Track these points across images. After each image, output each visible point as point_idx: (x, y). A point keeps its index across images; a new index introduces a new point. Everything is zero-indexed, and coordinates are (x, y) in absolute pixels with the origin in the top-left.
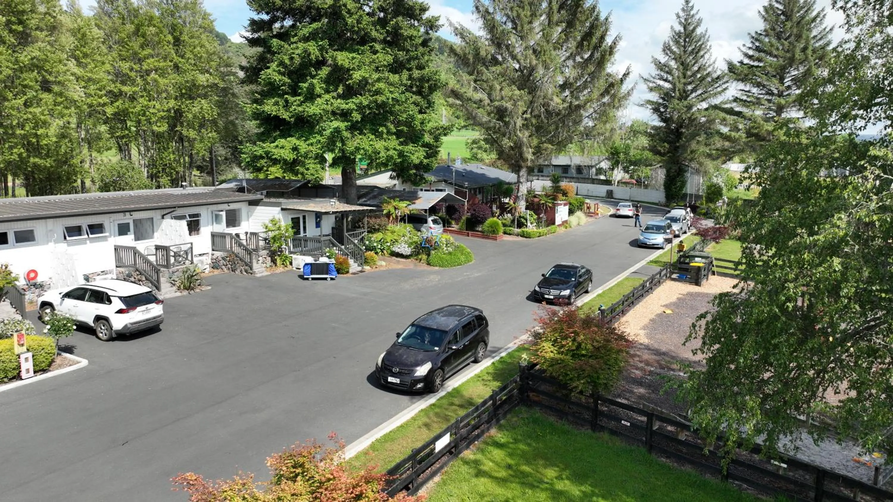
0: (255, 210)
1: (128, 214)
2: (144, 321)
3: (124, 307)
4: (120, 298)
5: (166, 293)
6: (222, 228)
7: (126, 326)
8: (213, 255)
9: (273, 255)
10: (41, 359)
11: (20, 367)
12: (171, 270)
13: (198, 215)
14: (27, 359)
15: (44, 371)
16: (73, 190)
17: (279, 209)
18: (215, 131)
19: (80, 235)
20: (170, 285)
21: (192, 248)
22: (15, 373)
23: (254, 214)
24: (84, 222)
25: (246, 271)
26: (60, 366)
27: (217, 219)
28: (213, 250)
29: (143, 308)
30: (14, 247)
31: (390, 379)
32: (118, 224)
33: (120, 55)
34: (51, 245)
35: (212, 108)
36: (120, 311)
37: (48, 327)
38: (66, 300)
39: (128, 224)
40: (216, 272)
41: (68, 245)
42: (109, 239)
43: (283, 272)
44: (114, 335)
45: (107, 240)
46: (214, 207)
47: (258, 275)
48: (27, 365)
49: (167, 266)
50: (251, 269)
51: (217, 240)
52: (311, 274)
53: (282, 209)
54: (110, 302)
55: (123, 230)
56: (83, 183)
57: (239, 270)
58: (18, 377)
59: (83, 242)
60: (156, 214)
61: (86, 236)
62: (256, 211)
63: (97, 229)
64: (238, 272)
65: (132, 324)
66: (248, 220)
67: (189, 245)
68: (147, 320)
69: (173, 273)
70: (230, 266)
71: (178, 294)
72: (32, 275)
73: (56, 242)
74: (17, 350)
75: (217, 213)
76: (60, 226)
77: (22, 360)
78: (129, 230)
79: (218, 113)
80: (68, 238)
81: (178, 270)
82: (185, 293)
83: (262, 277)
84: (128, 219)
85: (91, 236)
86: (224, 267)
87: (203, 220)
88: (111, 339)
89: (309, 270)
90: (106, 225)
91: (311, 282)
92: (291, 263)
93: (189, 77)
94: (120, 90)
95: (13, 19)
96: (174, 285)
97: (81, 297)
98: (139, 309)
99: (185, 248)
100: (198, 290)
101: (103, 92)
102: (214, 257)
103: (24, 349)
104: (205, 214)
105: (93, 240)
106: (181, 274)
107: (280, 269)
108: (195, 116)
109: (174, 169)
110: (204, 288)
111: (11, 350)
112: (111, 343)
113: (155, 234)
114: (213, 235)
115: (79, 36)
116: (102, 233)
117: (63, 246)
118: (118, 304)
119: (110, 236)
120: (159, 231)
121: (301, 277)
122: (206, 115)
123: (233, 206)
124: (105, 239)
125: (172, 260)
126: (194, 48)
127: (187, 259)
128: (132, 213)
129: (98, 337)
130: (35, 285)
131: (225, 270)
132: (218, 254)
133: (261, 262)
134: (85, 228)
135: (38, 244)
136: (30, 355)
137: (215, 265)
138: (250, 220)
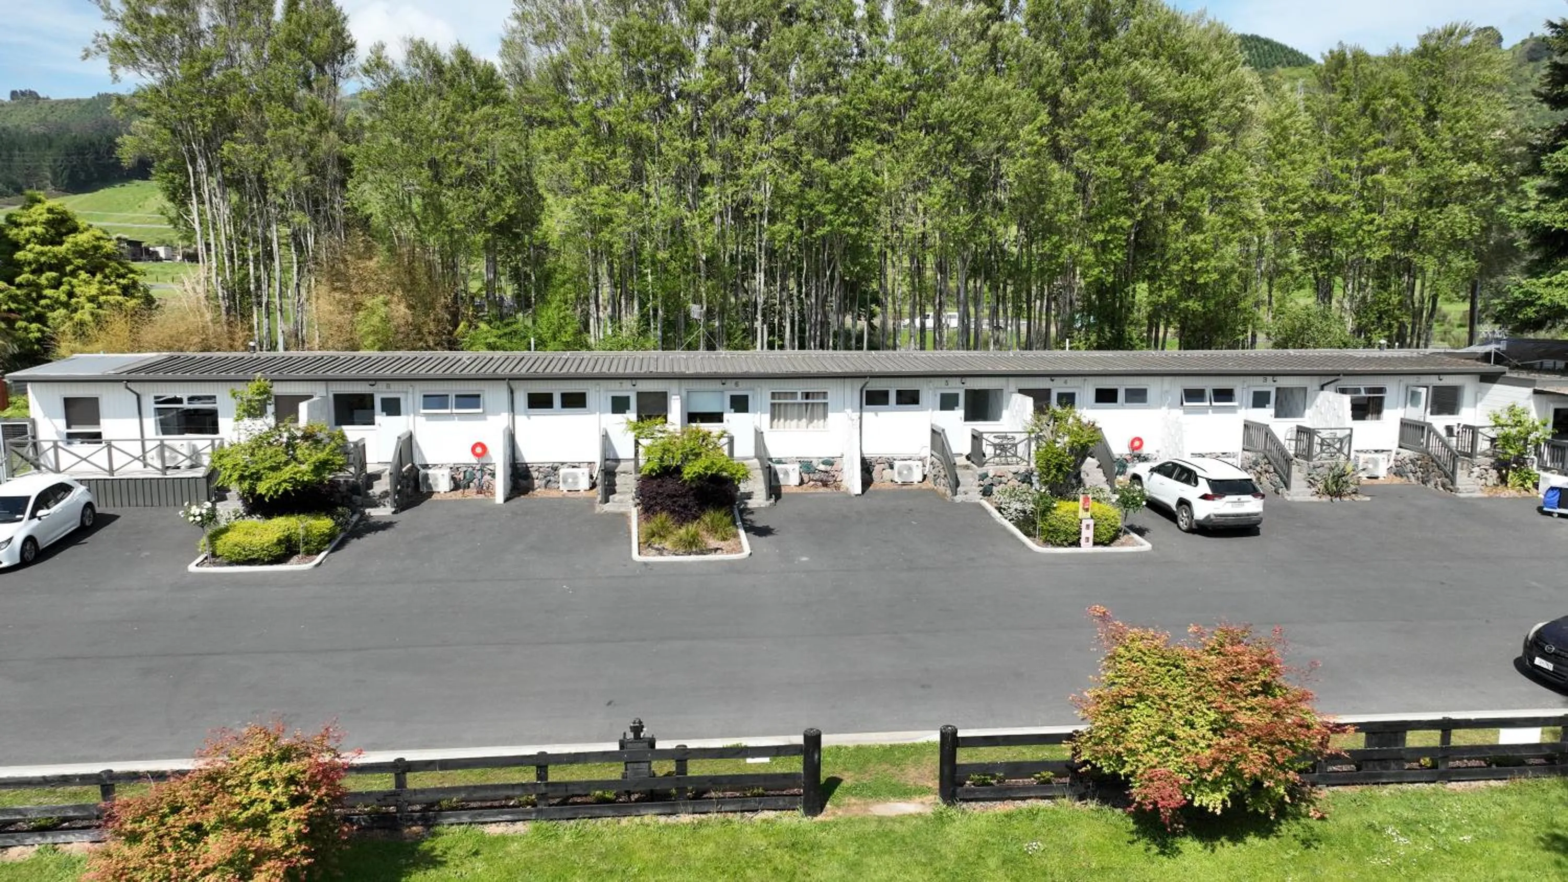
0: (1489, 389)
1: (1270, 378)
2: (1233, 515)
3: (1209, 492)
4: (1208, 480)
5: (1297, 494)
6: (1419, 413)
7: (1208, 516)
8: (1398, 454)
9: (1502, 466)
10: (1102, 530)
11: (1079, 533)
12: (1311, 464)
13: (1381, 390)
14: (1088, 526)
15: (1103, 544)
16: (1234, 346)
17: (1530, 390)
18: (1474, 258)
19: (1202, 401)
20: (1306, 484)
21: (1350, 436)
22: (1075, 538)
23: (1487, 397)
24: (1209, 385)
25: (1444, 486)
26: (1122, 544)
27: (1413, 398)
28: (1400, 447)
29: (1234, 498)
30: (1123, 407)
31: (1538, 661)
32: (1255, 393)
33: (1332, 148)
34: (1164, 409)
35: (1471, 220)
36: (1205, 497)
37: (1117, 496)
38: (1155, 475)
39: (1269, 393)
40: (1397, 480)
41: (1185, 413)
42: (1239, 411)
43: (1515, 498)
44: (1194, 526)
45: (1235, 412)
46: (1412, 380)
47: (1461, 495)
48: (1087, 534)
49: (1308, 457)
50: (1453, 483)
51: (1410, 431)
52: (1559, 506)
53: (1536, 392)
54: (1196, 483)
55: (1260, 400)
56: (1254, 336)
57: (1433, 483)
58: (1077, 544)
59: (1204, 411)
60: (1312, 383)
61: (1208, 404)
62: (1491, 392)
63: (1224, 395)
64: (1431, 485)
65: (1216, 515)
66: (1475, 406)
67: (1348, 432)
68: (1238, 515)
69: (1314, 467)
70: (1420, 474)
71: (1315, 499)
72: (1137, 444)
73: (1171, 406)
74: (1082, 514)
75: (1414, 389)
76: (1177, 387)
77: (1083, 526)
78: (1268, 402)
79: (1481, 227)
80: (1185, 404)
81: (1322, 466)
82: (1326, 499)
83: (1470, 498)
84: (1269, 386)
85: (1214, 404)
86: (1410, 475)
87: (1389, 398)
88: (1191, 531)
89: (1556, 498)
90: (1237, 393)
91: (1555, 520)
92: (1536, 486)
93: (1438, 170)
94: (1324, 199)
95: (1188, 122)
96: (1314, 485)
97: (1169, 475)
98: (1229, 498)
99: (1340, 434)
100: (1347, 499)
101: (1296, 206)
102: (1400, 457)
103: (1089, 514)
104: (1393, 390)
105: (1217, 410)
106: (1327, 472)
107: (1509, 493)
108: (1441, 235)
109: (1396, 319)
110: (1359, 498)
111: (1075, 513)
112: (1190, 535)
113: (1307, 411)
114: (1404, 424)
115: (1278, 130)
116: (1231, 400)
117: (1178, 413)
118: (1203, 487)
119: (1240, 407)
120: (1314, 407)
121: (1540, 510)
122: (1459, 232)
123: (1448, 381)
124: (1233, 409)
125: (1317, 449)
126: (1458, 122)
127: (1340, 450)
128: (1276, 378)
129: (1179, 527)
130: (1139, 456)
131: (1413, 479)
132: (1407, 454)
133: (1475, 474)
134: (1209, 393)
135: (1149, 407)
136: (1091, 522)
137: (1398, 471)
138: (1479, 405)
